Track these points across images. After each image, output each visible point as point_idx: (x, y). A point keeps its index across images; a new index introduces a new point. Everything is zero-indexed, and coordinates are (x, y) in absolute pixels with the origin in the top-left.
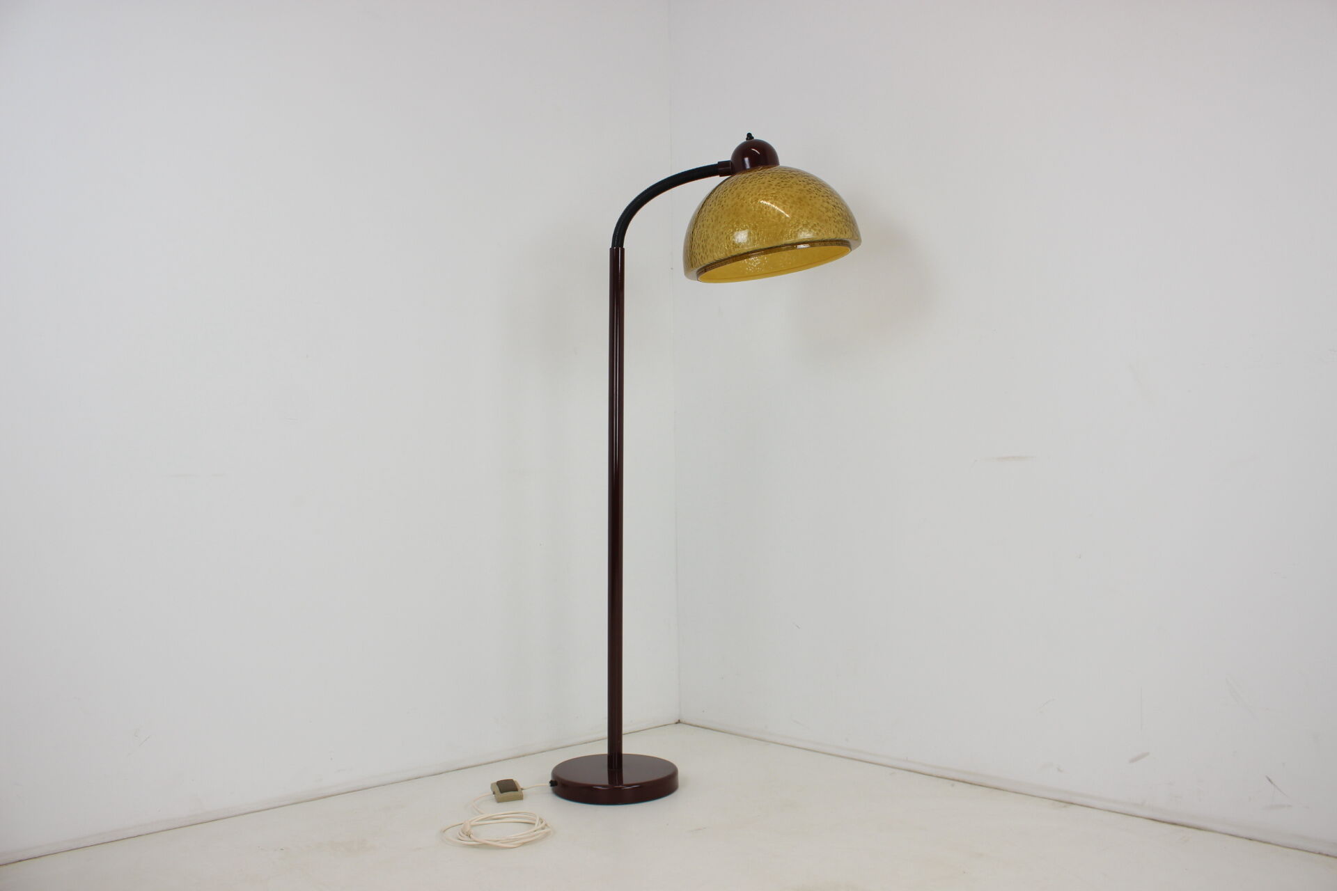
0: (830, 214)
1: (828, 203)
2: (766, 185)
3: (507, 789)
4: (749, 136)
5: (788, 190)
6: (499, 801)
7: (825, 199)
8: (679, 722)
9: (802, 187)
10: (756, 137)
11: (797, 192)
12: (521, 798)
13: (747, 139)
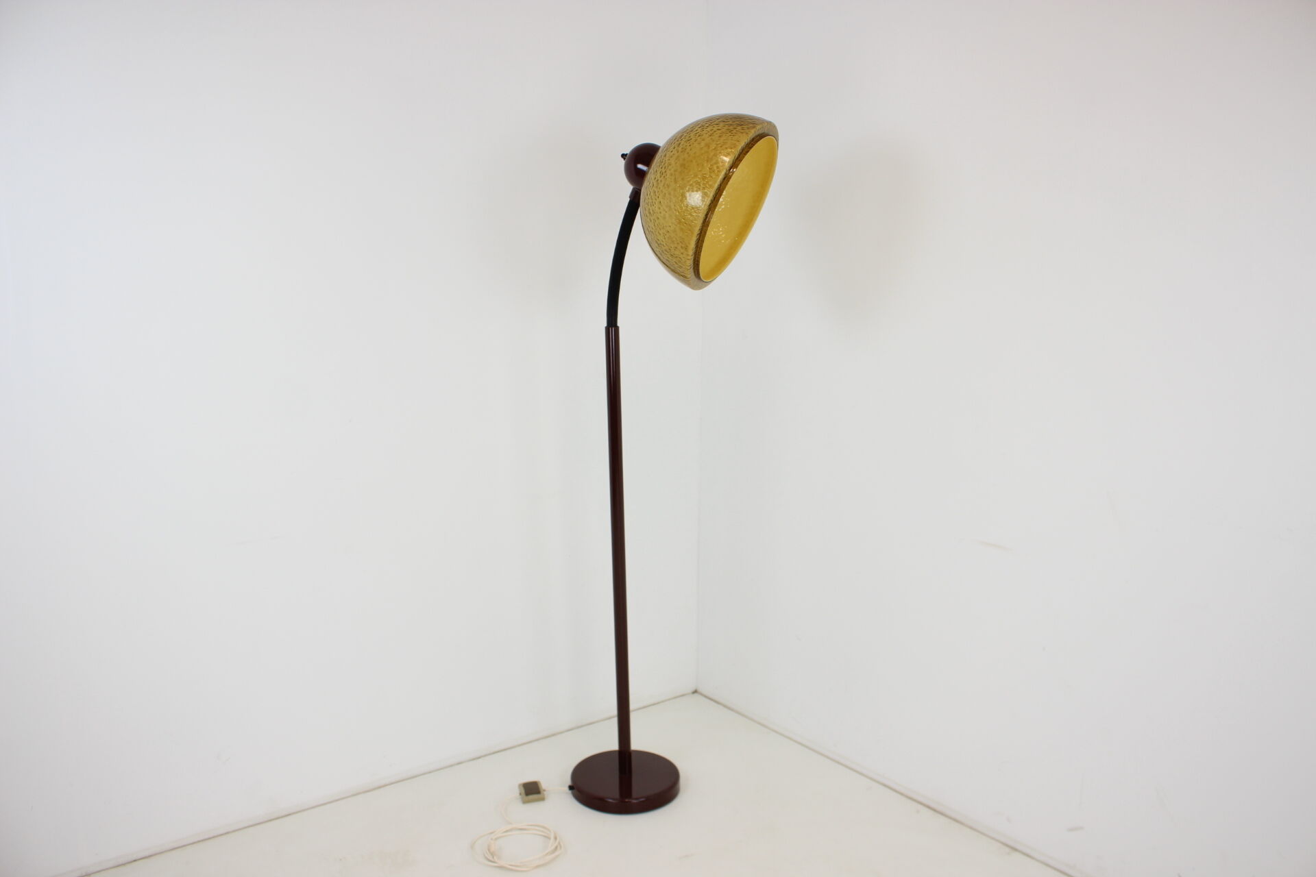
0: (713, 146)
1: (703, 140)
2: (655, 184)
3: (532, 790)
4: (623, 156)
5: (670, 170)
6: (524, 802)
7: (699, 139)
8: (695, 692)
9: (677, 155)
10: (628, 151)
11: (676, 163)
12: (543, 799)
13: (624, 159)
